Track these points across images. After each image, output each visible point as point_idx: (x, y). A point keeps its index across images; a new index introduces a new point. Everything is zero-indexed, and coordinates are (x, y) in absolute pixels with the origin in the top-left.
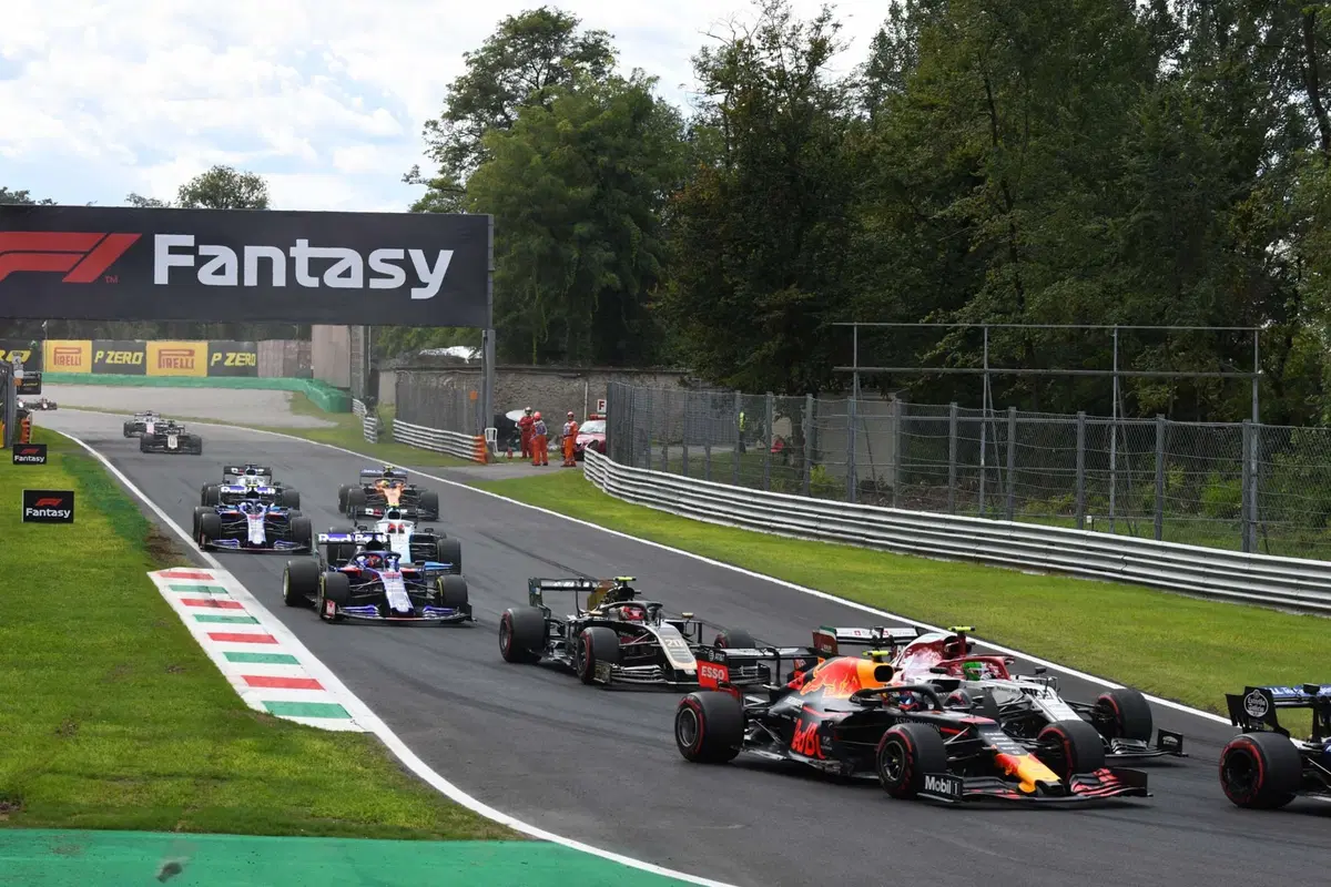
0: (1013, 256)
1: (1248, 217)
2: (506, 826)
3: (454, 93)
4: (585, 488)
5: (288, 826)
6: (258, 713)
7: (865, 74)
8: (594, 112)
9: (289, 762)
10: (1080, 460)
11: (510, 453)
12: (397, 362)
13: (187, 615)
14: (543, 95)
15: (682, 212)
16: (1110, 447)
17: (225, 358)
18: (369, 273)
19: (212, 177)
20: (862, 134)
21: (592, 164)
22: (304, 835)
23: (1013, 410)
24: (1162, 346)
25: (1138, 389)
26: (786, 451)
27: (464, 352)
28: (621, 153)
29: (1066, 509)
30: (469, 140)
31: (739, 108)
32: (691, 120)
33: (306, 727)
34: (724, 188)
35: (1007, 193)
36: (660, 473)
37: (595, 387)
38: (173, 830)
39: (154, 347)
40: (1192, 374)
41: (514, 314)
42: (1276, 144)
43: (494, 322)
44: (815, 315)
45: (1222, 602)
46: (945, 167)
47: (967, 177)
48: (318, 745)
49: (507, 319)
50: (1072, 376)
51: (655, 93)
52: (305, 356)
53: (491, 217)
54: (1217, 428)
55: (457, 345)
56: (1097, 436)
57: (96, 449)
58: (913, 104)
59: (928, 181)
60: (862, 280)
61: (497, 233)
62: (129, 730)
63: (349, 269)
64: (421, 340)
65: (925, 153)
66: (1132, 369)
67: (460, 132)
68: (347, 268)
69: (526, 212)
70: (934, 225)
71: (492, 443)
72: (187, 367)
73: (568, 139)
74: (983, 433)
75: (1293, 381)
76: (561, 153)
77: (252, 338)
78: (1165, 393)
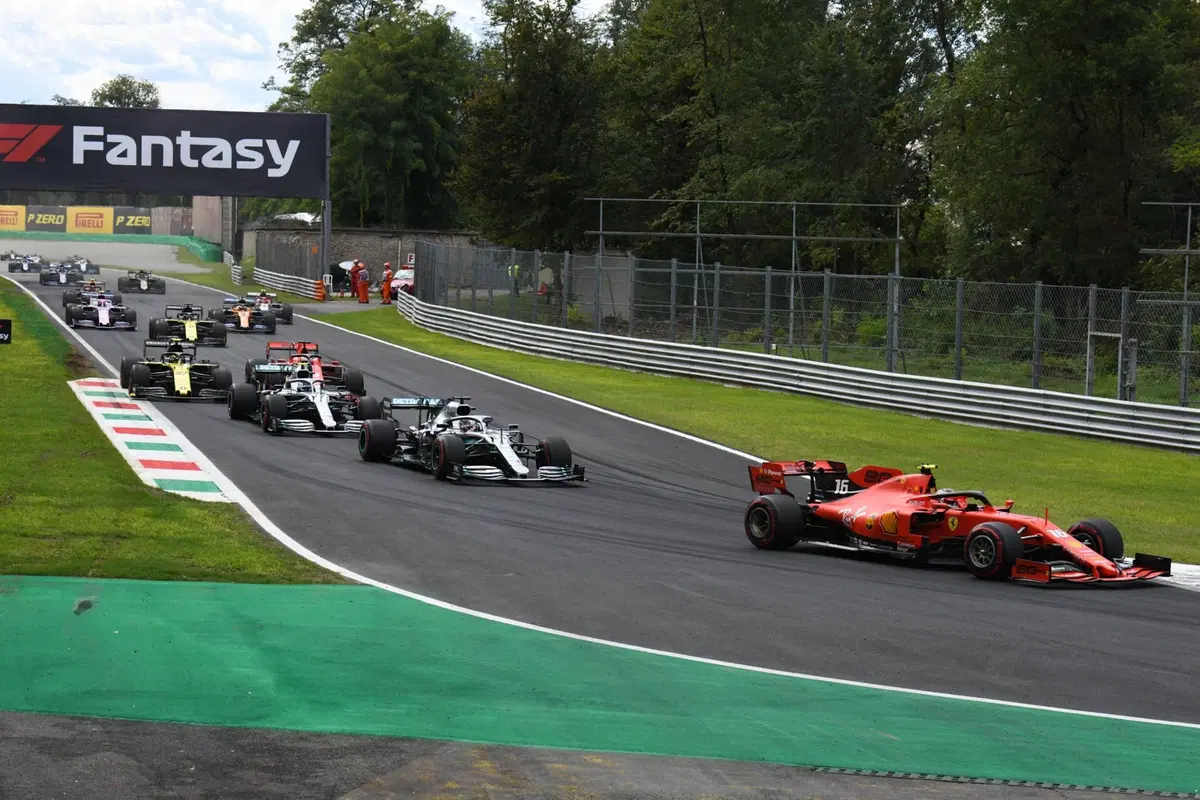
0: (719, 150)
1: (892, 123)
2: (338, 573)
3: (301, 22)
4: (399, 321)
5: (172, 573)
6: (151, 488)
7: (610, 13)
8: (407, 38)
9: (175, 525)
10: (768, 301)
11: (342, 294)
12: (257, 224)
13: (97, 414)
14: (368, 25)
15: (472, 114)
16: (789, 291)
17: (126, 220)
18: (236, 157)
19: (117, 83)
20: (606, 57)
21: (405, 77)
22: (185, 580)
23: (718, 265)
24: (828, 218)
25: (811, 250)
26: (549, 294)
27: (307, 217)
28: (426, 69)
29: (756, 339)
30: (312, 57)
31: (515, 36)
32: (479, 45)
33: (187, 499)
34: (504, 97)
35: (715, 103)
36: (455, 310)
37: (406, 244)
38: (85, 575)
39: (72, 211)
40: (851, 239)
41: (344, 190)
42: (914, 68)
43: (331, 194)
44: (572, 192)
45: (872, 408)
46: (668, 83)
47: (685, 90)
48: (196, 512)
49: (339, 192)
50: (762, 240)
51: (452, 24)
52: (187, 218)
53: (329, 116)
54: (869, 279)
55: (302, 212)
56: (780, 284)
57: (28, 288)
58: (646, 34)
59: (656, 92)
60: (606, 167)
61: (333, 128)
62: (53, 500)
63: (221, 153)
64: (276, 208)
65: (654, 72)
66: (806, 235)
67: (306, 52)
68: (220, 153)
69: (355, 112)
70: (660, 126)
71: (328, 286)
72: (98, 226)
73: (387, 57)
74: (696, 282)
75: (925, 245)
76: (380, 69)
77: (148, 205)
78: (830, 254)
